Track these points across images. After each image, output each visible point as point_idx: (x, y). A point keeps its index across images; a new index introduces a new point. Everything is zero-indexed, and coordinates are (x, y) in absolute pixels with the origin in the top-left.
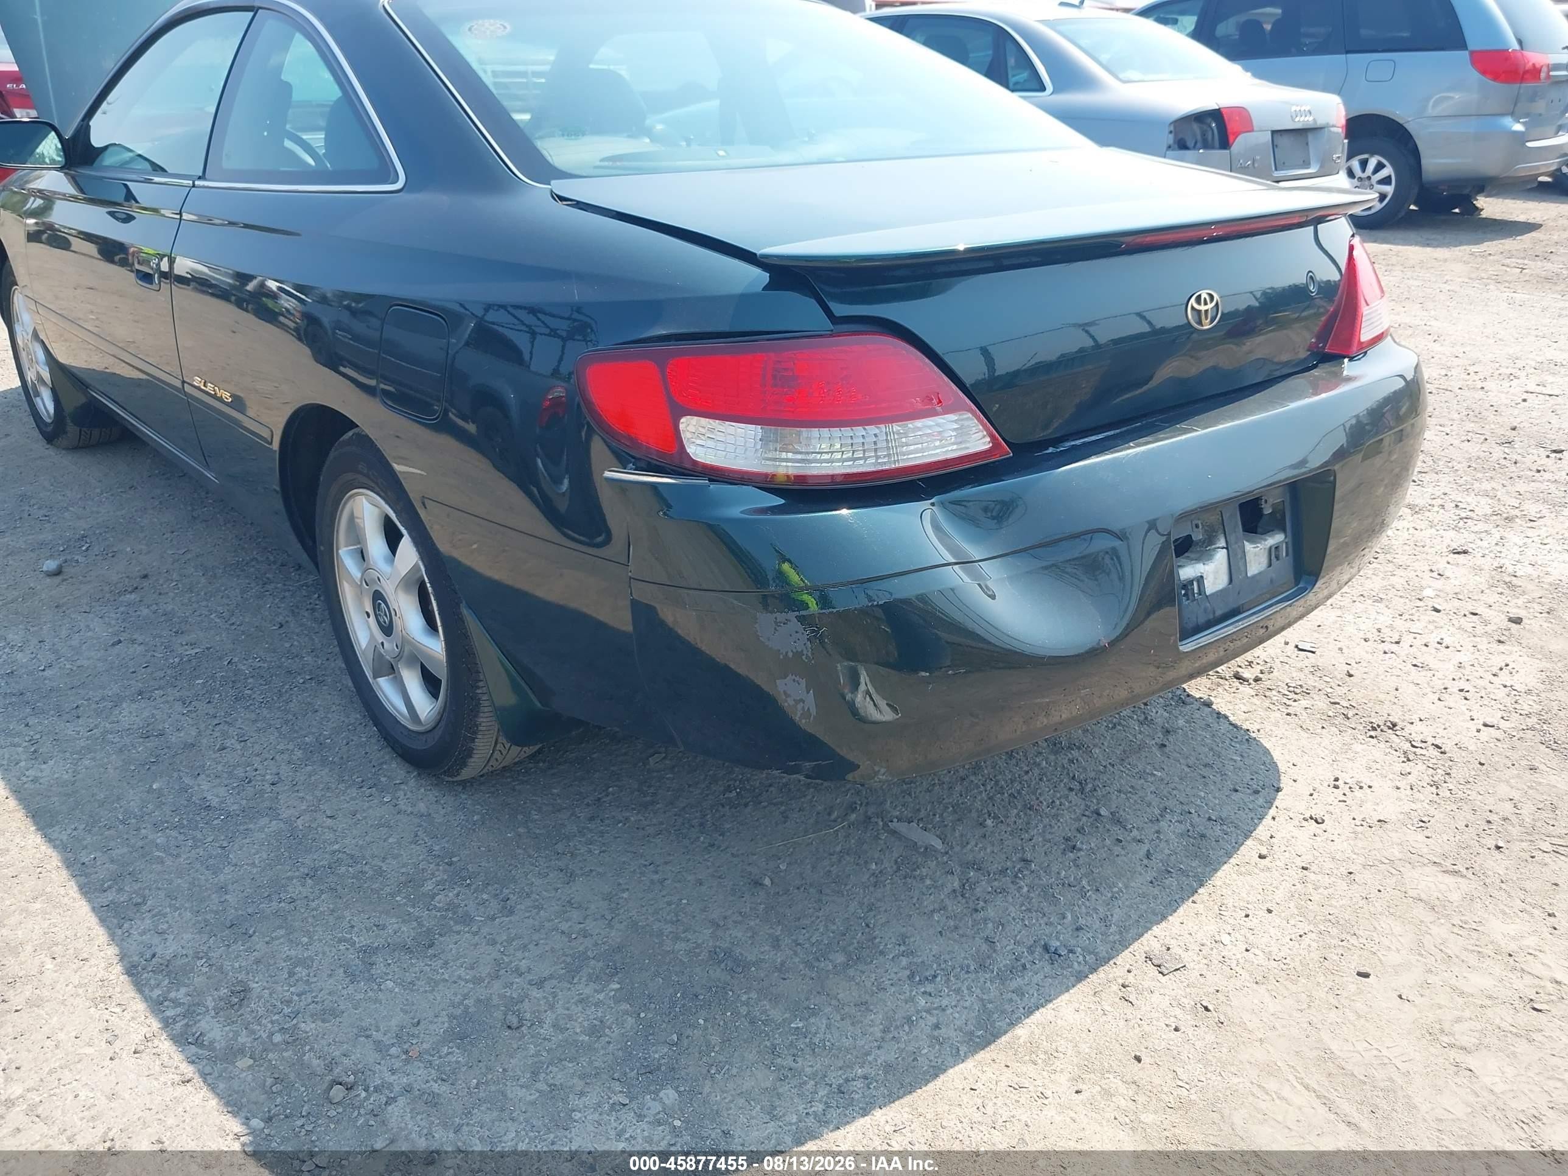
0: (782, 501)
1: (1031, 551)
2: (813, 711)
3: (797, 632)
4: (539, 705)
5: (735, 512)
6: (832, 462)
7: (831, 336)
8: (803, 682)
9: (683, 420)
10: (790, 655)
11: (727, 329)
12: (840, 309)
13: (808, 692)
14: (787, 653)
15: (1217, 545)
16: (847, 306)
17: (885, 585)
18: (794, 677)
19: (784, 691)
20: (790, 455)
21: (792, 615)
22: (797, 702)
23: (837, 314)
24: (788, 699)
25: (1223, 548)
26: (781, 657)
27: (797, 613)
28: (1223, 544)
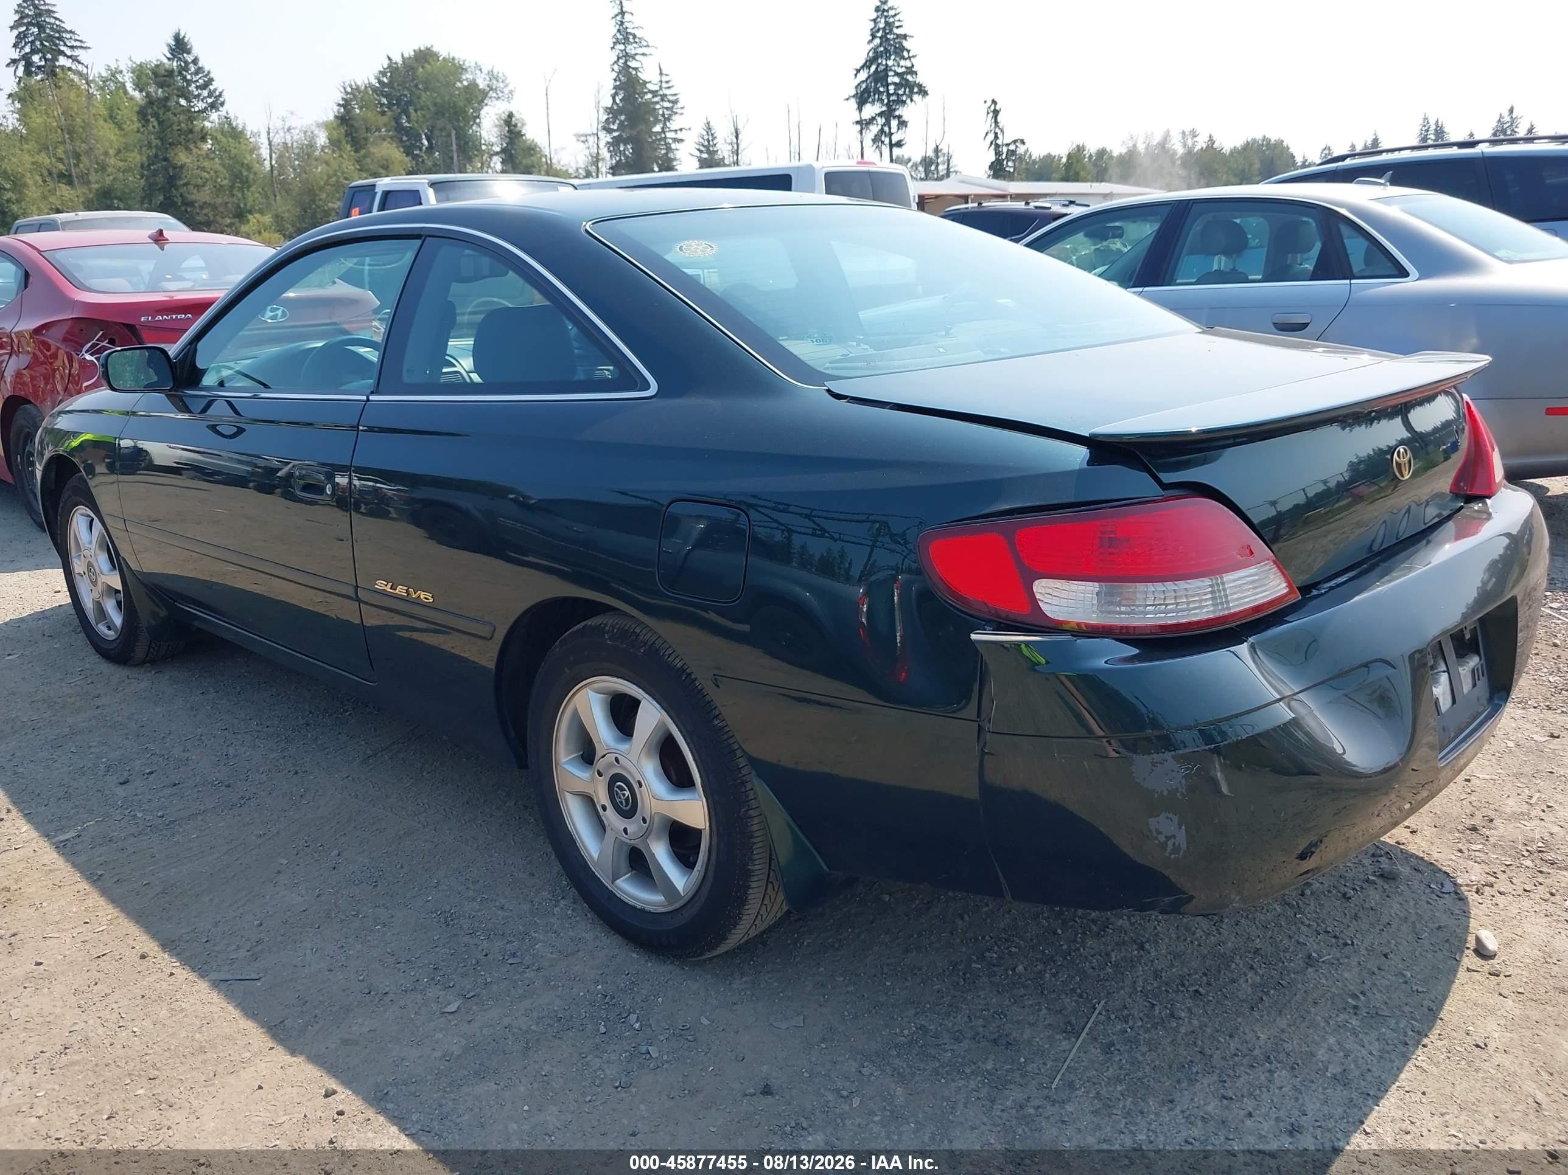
0: (1137, 651)
1: (1330, 682)
2: (1184, 846)
3: (1173, 771)
4: (825, 868)
5: (1101, 663)
6: (1178, 612)
7: (1162, 501)
8: (1176, 818)
9: (1037, 583)
10: (1165, 793)
11: (1072, 500)
12: (1168, 478)
13: (1180, 828)
14: (1162, 792)
15: (1439, 670)
16: (1172, 474)
17: (1247, 719)
18: (1167, 814)
19: (1156, 829)
20: (1123, 609)
21: (1168, 755)
22: (1168, 838)
23: (1165, 481)
24: (1159, 837)
25: (1444, 672)
26: (1156, 796)
27: (1173, 753)
28: (1445, 668)
